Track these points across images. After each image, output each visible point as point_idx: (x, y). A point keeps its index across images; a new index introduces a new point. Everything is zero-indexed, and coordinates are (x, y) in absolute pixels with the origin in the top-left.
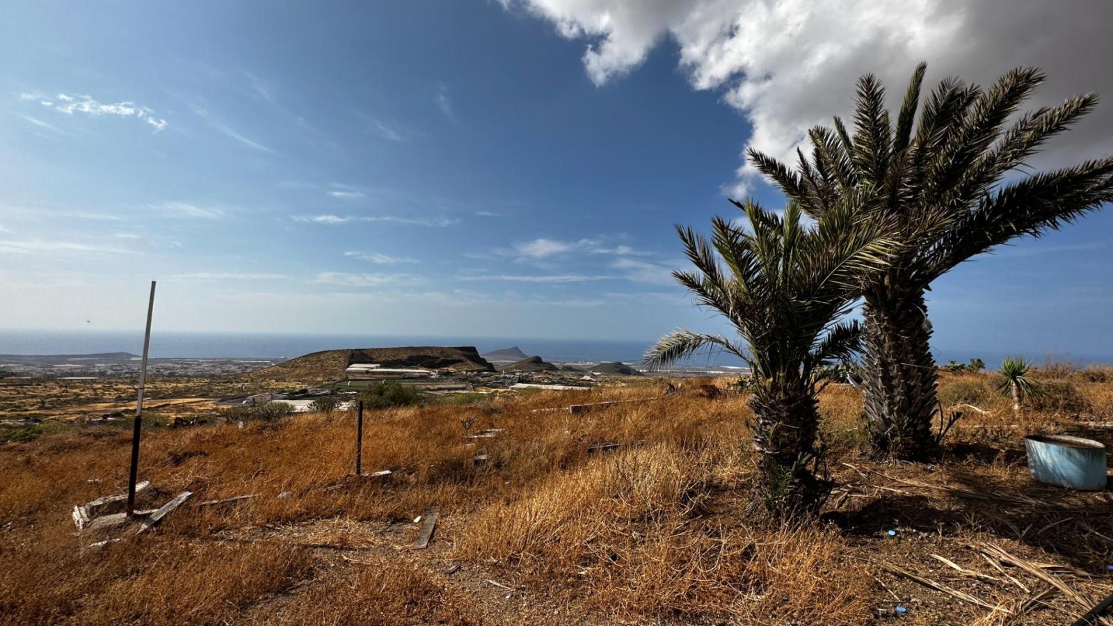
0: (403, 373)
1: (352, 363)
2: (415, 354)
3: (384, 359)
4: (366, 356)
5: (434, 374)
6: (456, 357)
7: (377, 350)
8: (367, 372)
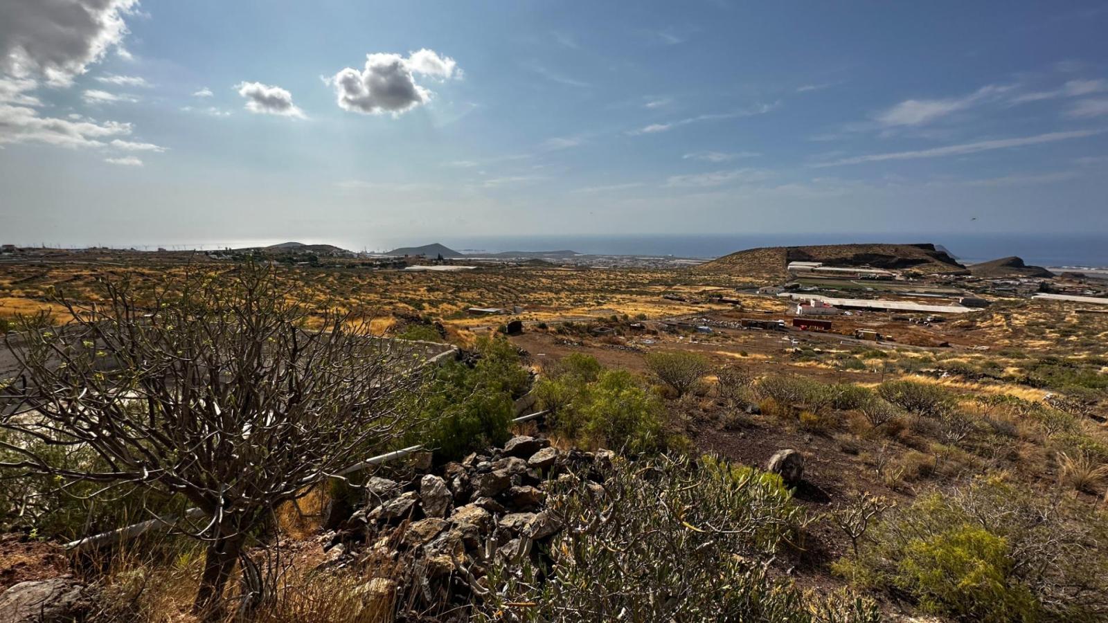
0: (855, 273)
1: (791, 261)
2: (861, 252)
3: (825, 257)
4: (803, 253)
5: (898, 275)
6: (917, 256)
7: (815, 247)
8: (813, 271)
